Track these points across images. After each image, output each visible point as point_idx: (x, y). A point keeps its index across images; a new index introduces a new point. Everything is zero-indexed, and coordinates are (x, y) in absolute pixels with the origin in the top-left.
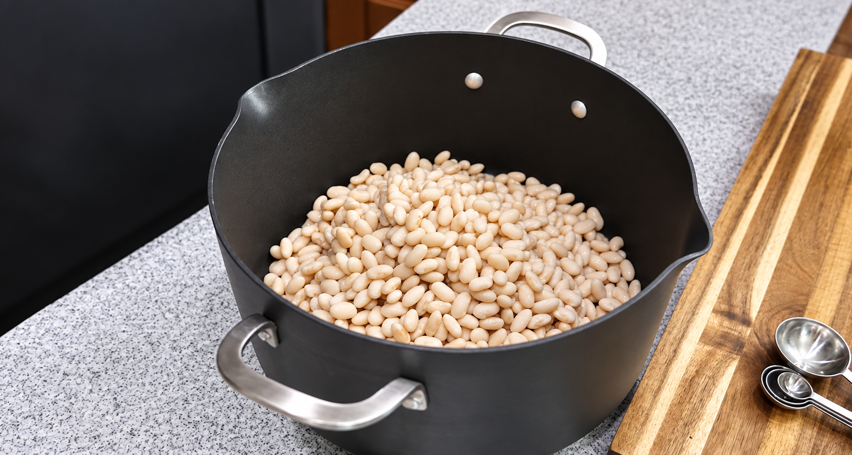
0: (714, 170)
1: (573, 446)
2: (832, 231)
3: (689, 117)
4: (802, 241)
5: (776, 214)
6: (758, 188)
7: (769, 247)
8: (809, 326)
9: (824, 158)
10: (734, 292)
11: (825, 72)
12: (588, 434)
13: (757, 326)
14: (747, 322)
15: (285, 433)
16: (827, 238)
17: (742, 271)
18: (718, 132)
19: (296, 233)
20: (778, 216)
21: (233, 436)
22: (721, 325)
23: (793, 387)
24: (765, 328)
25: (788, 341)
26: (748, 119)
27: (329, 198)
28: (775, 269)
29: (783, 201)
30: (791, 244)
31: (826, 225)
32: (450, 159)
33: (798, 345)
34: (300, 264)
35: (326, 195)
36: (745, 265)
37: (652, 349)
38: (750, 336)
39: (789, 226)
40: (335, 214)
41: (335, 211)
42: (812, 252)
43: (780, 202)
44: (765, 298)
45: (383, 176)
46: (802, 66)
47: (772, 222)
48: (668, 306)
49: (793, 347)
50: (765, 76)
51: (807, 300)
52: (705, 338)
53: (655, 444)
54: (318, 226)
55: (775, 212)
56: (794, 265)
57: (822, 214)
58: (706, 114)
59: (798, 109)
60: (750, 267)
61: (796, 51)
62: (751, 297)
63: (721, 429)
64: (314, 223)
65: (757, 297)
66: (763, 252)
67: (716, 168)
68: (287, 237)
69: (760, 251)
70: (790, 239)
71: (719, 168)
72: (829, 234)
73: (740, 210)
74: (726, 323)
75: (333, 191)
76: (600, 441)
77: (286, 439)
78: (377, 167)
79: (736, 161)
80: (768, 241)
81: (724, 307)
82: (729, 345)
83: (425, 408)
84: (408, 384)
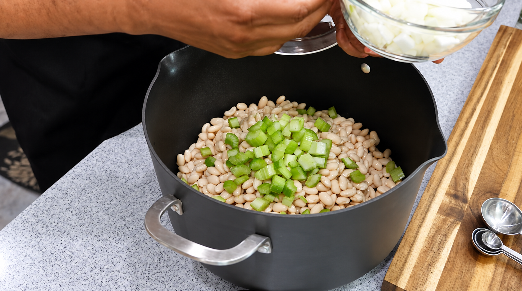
0: (448, 105)
1: (361, 278)
2: (517, 144)
3: (433, 72)
4: (499, 150)
5: (484, 133)
6: (473, 116)
7: (479, 155)
8: (501, 203)
9: (512, 97)
10: (458, 182)
11: (515, 41)
12: (371, 271)
13: (471, 203)
14: (465, 201)
15: (188, 269)
16: (513, 148)
17: (463, 169)
18: (450, 81)
19: (193, 146)
20: (485, 134)
21: (156, 271)
22: (450, 202)
23: (490, 241)
24: (475, 204)
25: (488, 213)
26: (469, 73)
27: (211, 125)
28: (482, 168)
29: (488, 125)
30: (492, 153)
31: (513, 140)
32: (285, 100)
33: (494, 215)
34: (195, 166)
35: (210, 123)
36: (465, 165)
37: (410, 218)
38: (467, 209)
39: (491, 140)
40: (215, 135)
41: (215, 133)
42: (505, 157)
43: (486, 126)
44: (476, 185)
45: (245, 111)
46: (501, 37)
47: (482, 138)
48: (419, 190)
49: (491, 216)
50: (479, 45)
51: (501, 187)
52: (441, 210)
53: (411, 277)
54: (205, 142)
55: (483, 131)
56: (493, 165)
57: (511, 133)
58: (444, 70)
59: (498, 65)
60: (468, 166)
61: (498, 28)
62: (468, 185)
63: (449, 268)
64: (203, 140)
65: (472, 185)
66: (476, 157)
67: (449, 104)
68: (188, 149)
69: (474, 156)
70: (491, 149)
71: (451, 104)
72: (515, 145)
73: (463, 130)
74: (453, 201)
75: (214, 120)
76: (378, 275)
77: (188, 273)
78: (241, 106)
79: (461, 99)
80: (478, 150)
81: (452, 191)
82: (455, 215)
83: (270, 252)
84: (260, 238)
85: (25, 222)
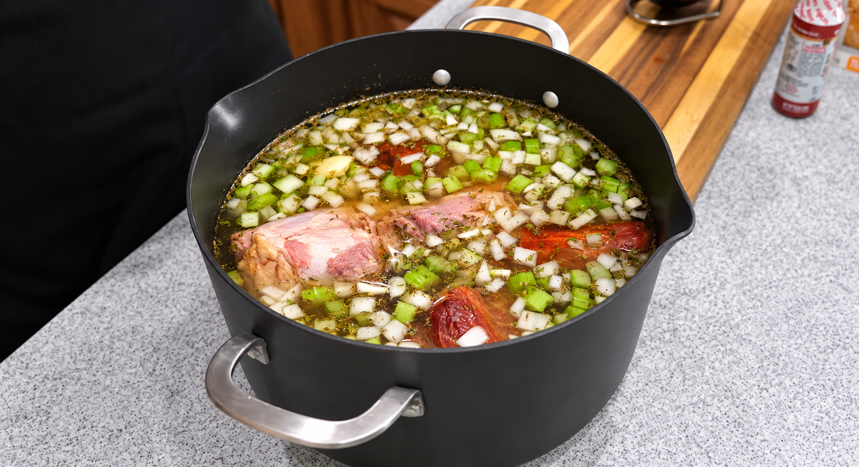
83: (422, 414)
84: (405, 392)
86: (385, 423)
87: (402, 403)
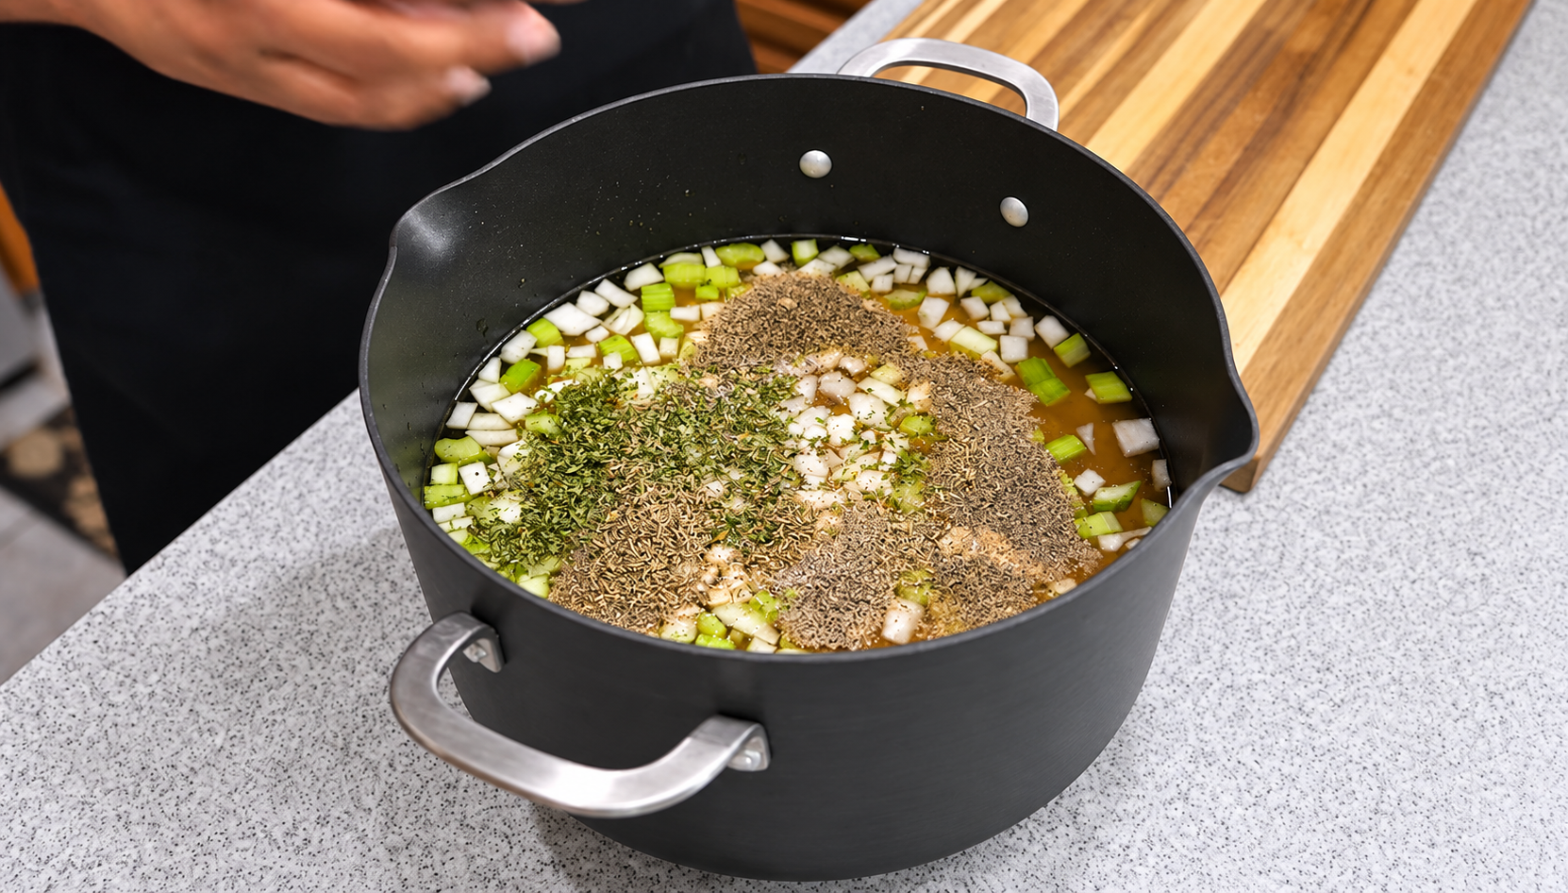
83: (765, 765)
84: (734, 726)
85: (71, 666)
86: (699, 777)
87: (728, 745)
